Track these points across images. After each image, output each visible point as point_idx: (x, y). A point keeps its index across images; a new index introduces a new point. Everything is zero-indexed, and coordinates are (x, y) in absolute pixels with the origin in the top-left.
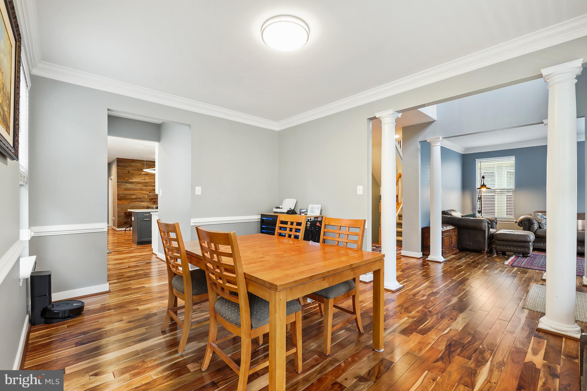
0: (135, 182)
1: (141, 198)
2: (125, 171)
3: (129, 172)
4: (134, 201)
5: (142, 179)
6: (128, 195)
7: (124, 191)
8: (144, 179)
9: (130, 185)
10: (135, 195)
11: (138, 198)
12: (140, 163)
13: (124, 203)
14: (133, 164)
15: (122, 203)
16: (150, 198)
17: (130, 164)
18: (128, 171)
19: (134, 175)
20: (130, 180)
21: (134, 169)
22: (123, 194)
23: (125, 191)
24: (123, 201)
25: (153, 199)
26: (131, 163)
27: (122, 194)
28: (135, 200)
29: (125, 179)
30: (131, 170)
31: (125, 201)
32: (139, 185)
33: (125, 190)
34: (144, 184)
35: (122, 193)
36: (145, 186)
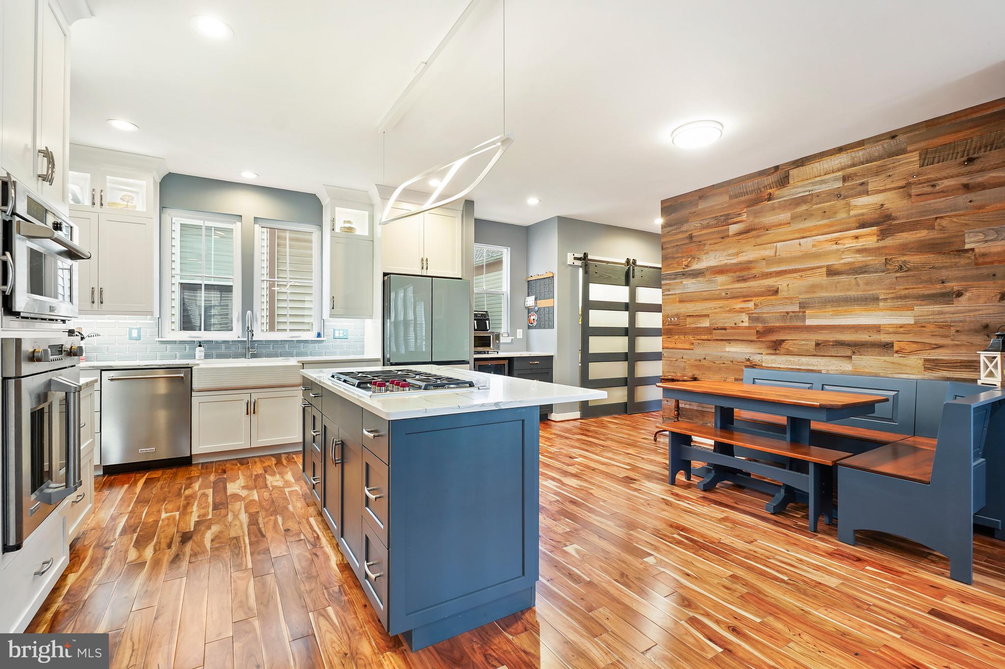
0: (707, 269)
1: (725, 329)
2: (680, 236)
3: (691, 237)
4: (706, 337)
5: (729, 255)
6: (689, 320)
7: (678, 304)
8: (737, 254)
9: (694, 281)
10: (707, 316)
11: (718, 329)
12: (721, 194)
13: (679, 346)
14: (702, 205)
15: (673, 345)
16: (759, 327)
17: (693, 210)
18: (687, 235)
19: (705, 245)
20: (696, 266)
21: (705, 222)
22: (677, 315)
23: (682, 305)
24: (676, 337)
25: (769, 331)
26: (697, 205)
27: (673, 316)
28: (709, 337)
29: (679, 264)
30: (696, 228)
31: (682, 337)
32: (721, 279)
33: (681, 301)
34: (738, 274)
35: (675, 311)
36: (738, 281)
